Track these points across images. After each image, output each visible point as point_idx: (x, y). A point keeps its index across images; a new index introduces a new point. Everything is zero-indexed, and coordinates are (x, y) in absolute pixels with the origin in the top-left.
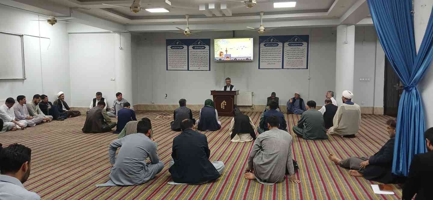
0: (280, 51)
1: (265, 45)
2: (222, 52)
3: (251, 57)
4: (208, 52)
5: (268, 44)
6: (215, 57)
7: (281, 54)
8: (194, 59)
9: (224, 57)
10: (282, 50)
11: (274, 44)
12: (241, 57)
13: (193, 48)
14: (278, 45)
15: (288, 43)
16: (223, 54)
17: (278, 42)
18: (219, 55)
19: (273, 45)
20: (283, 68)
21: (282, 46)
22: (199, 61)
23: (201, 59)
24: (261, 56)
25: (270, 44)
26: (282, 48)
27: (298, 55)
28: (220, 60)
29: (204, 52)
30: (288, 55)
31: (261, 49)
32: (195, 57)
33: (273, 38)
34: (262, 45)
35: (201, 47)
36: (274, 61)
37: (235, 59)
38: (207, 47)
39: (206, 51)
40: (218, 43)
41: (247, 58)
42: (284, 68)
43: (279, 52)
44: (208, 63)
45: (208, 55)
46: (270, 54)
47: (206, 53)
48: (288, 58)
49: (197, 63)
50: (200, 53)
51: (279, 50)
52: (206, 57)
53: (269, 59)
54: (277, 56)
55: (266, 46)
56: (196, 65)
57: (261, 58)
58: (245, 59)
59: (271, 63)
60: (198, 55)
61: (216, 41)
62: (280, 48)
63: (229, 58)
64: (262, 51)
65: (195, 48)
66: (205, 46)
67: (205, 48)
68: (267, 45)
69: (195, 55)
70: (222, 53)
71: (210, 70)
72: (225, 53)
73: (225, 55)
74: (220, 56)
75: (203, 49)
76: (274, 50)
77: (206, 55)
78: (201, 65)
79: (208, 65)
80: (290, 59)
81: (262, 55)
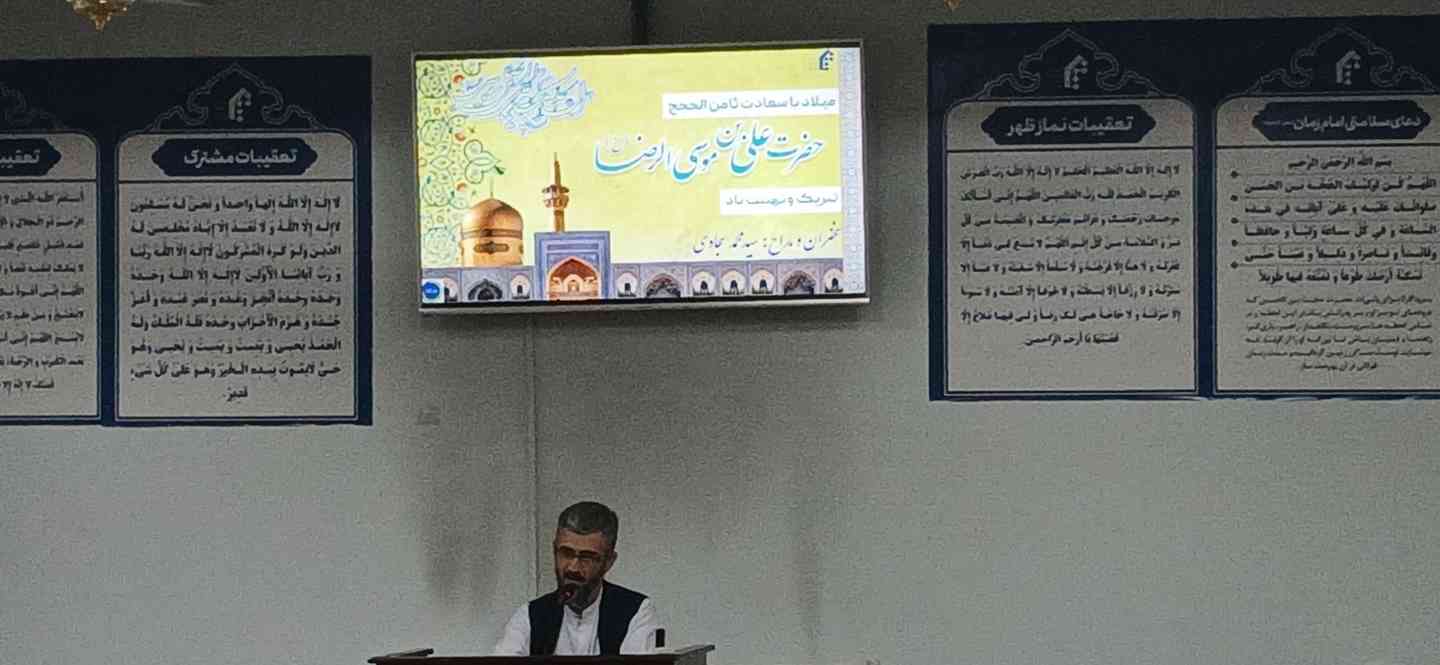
0: (1173, 194)
1: (998, 127)
2: (505, 209)
3: (837, 264)
4: (346, 214)
5: (1036, 113)
6: (427, 262)
7: (1186, 230)
8: (175, 289)
9: (529, 259)
10: (1185, 181)
11: (1097, 115)
12: (730, 266)
13: (171, 161)
14: (1144, 124)
15: (1258, 105)
16: (519, 235)
17: (1141, 91)
18: (470, 244)
19: (1085, 126)
20: (1206, 383)
21: (1186, 134)
22: (237, 313)
23: (260, 289)
24: (955, 256)
25: (1055, 116)
26: (1187, 161)
27: (1368, 243)
28: (487, 292)
29: (298, 214)
30: (1257, 245)
31: (954, 165)
32: (195, 263)
33: (1088, 44)
34: (965, 129)
35: (263, 147)
36: (1110, 304)
37: (664, 282)
38: (333, 153)
39: (316, 192)
40: (462, 99)
41: (799, 279)
42: (1223, 383)
43: (1160, 208)
44: (347, 333)
45: (346, 237)
46: (1053, 233)
47: (319, 216)
48: (1264, 278)
49: (210, 336)
50: (242, 218)
51: (1165, 183)
52: (315, 263)
53: (1050, 280)
54: (1139, 255)
55: (1016, 139)
56: (201, 360)
57: (955, 279)
58: (775, 286)
59: (1065, 328)
60: (223, 241)
61: (431, 75)
62: (1172, 159)
63: (584, 272)
64: (971, 196)
65: (194, 159)
66: (311, 139)
67: (307, 157)
68: (1019, 130)
69: (191, 240)
70: (502, 223)
71: (364, 415)
72: (537, 218)
73: (539, 238)
74: (488, 248)
75: (276, 169)
76: (1101, 185)
77: (322, 240)
78: (265, 361)
79: (346, 357)
80: (1285, 288)
81: (965, 244)
